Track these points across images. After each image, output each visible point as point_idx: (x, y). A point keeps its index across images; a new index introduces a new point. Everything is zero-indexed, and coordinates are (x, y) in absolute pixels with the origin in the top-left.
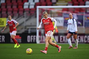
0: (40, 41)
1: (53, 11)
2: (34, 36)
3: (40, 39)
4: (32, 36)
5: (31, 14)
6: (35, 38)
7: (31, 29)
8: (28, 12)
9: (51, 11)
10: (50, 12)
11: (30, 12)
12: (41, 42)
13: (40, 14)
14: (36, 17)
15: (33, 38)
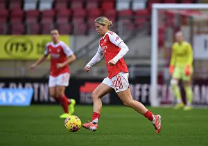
0: (160, 100)
1: (196, 17)
2: (145, 87)
3: (160, 94)
4: (138, 86)
5: (136, 26)
6: (148, 90)
7: (137, 66)
8: (127, 21)
9: (191, 18)
10: (189, 20)
11: (133, 20)
12: (162, 103)
13: (162, 27)
14: (150, 33)
15: (140, 90)
